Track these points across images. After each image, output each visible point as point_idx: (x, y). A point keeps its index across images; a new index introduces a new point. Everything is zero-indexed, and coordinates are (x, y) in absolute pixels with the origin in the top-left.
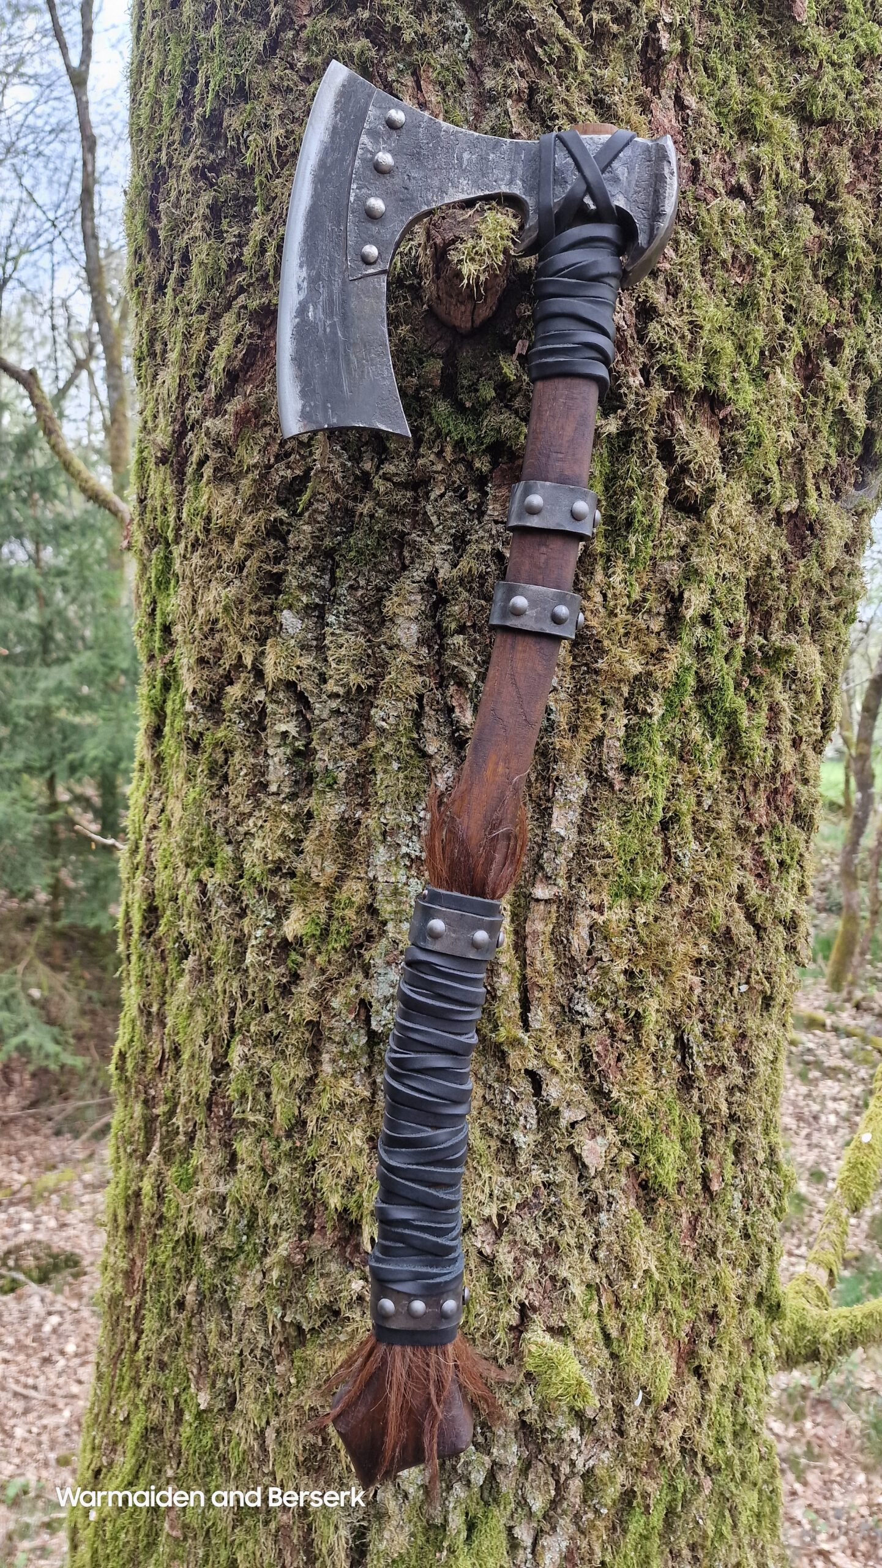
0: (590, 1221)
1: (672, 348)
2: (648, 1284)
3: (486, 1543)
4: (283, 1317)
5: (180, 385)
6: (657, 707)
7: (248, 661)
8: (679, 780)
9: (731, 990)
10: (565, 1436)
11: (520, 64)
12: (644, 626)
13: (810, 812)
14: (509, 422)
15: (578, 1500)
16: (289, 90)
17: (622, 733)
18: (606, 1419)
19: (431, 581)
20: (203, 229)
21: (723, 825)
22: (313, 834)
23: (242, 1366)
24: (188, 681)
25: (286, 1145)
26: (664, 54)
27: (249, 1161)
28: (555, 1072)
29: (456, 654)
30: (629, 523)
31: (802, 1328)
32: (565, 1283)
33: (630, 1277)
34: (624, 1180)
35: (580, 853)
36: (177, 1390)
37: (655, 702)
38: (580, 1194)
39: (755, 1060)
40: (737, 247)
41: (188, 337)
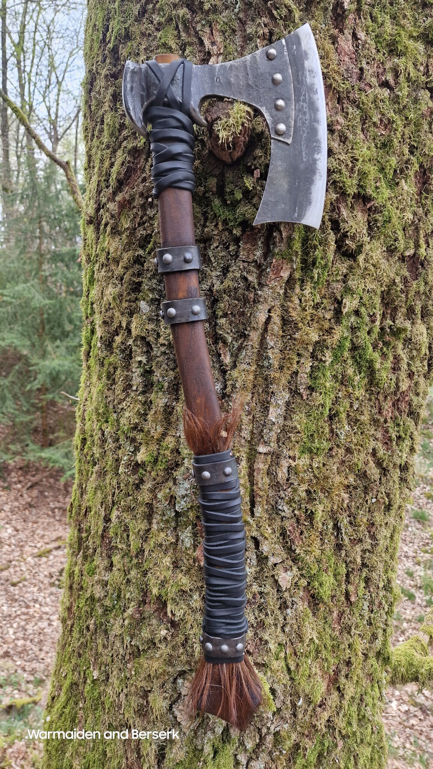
0: (282, 613)
1: (340, 172)
2: (312, 646)
3: (222, 761)
4: (131, 642)
5: (98, 185)
6: (328, 357)
7: (124, 325)
8: (340, 395)
9: (367, 501)
10: (264, 715)
11: (265, 20)
12: (322, 316)
13: (418, 411)
14: (250, 211)
15: (271, 746)
16: (150, 35)
17: (308, 370)
18: (286, 709)
19: (210, 290)
20: (110, 106)
21: (365, 418)
22: (152, 412)
23: (113, 662)
24: (99, 332)
25: (135, 561)
26: (345, 11)
27: (118, 566)
28: (266, 538)
29: (221, 328)
30: (314, 264)
31: (411, 665)
32: (267, 642)
33: (302, 641)
34: (301, 593)
35: (284, 430)
36: (85, 668)
37: (327, 355)
38: (278, 599)
39: (378, 537)
40: (383, 115)
41: (102, 161)
